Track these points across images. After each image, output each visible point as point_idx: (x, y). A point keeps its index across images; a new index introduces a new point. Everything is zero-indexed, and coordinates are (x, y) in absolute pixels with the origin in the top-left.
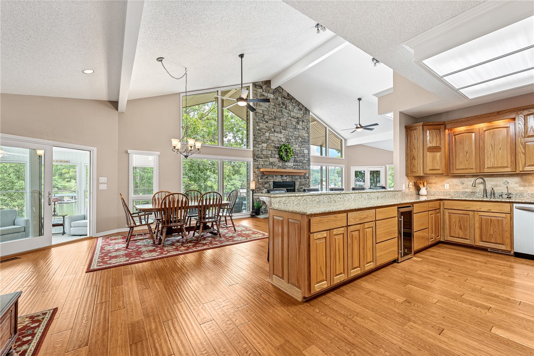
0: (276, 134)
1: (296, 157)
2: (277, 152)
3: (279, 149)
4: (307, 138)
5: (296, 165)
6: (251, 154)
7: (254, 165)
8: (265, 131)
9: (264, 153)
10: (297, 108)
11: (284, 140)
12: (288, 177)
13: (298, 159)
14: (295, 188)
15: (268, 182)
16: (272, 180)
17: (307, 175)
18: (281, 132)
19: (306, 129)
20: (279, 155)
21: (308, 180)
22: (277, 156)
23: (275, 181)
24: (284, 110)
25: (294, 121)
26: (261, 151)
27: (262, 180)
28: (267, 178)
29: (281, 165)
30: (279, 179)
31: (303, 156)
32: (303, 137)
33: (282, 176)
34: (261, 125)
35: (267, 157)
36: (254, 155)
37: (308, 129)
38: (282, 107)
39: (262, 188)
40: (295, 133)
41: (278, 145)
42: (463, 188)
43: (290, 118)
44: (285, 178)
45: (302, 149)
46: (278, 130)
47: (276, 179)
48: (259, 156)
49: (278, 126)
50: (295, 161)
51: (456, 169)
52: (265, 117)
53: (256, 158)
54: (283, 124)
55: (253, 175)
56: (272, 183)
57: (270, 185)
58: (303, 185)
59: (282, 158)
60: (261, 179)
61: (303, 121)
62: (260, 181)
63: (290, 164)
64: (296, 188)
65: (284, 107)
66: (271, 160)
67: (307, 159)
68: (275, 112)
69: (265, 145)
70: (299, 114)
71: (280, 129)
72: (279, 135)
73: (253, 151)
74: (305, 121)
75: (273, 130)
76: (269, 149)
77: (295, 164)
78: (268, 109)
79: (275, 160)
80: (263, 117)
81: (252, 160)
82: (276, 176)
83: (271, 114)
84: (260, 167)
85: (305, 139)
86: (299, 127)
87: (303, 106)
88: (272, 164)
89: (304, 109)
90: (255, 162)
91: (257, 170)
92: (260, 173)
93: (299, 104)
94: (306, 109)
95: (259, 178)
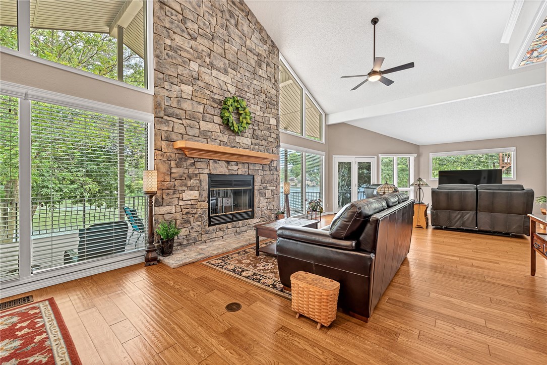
0: (215, 72)
1: (256, 128)
2: (217, 111)
3: (223, 105)
4: (274, 98)
5: (255, 144)
6: (150, 104)
7: (157, 134)
8: (189, 56)
9: (186, 105)
10: (257, 34)
11: (232, 89)
12: (240, 166)
13: (259, 133)
14: (253, 188)
15: (196, 175)
16: (207, 171)
17: (275, 165)
18: (226, 73)
19: (273, 81)
20: (222, 118)
21: (276, 173)
22: (217, 119)
23: (214, 172)
24: (232, 28)
25: (253, 60)
26: (178, 101)
27: (181, 171)
28: (194, 164)
29: (225, 139)
30: (221, 169)
31: (269, 129)
32: (268, 95)
33: (228, 162)
34: (178, 39)
35: (193, 118)
36: (157, 106)
37: (276, 81)
38: (227, 20)
39: (180, 188)
40: (255, 82)
41: (221, 98)
43: (244, 49)
44: (236, 168)
45: (266, 115)
46: (219, 63)
47: (215, 169)
48: (171, 111)
49: (219, 57)
50: (254, 136)
52: (189, 24)
53: (162, 114)
54: (230, 56)
55: (156, 155)
56: (205, 178)
57: (200, 181)
58: (269, 182)
59: (228, 124)
60: (178, 166)
61: (268, 65)
62: (173, 171)
63: (245, 140)
64: (256, 188)
65: (233, 21)
66: (204, 126)
67: (274, 136)
68: (214, 23)
69: (188, 89)
70: (262, 49)
71: (225, 64)
72: (223, 77)
73: (155, 95)
74: (272, 65)
75: (208, 60)
76: (199, 100)
77: (254, 141)
78: (195, 9)
79: (213, 126)
80: (184, 21)
81: (151, 117)
82: (215, 161)
83: (205, 24)
84: (173, 136)
85: (271, 98)
86: (261, 72)
87: (268, 36)
88: (206, 135)
89: (269, 42)
90: (161, 122)
91: (164, 144)
92: (176, 151)
93: (261, 29)
94: (273, 45)
95: (173, 164)
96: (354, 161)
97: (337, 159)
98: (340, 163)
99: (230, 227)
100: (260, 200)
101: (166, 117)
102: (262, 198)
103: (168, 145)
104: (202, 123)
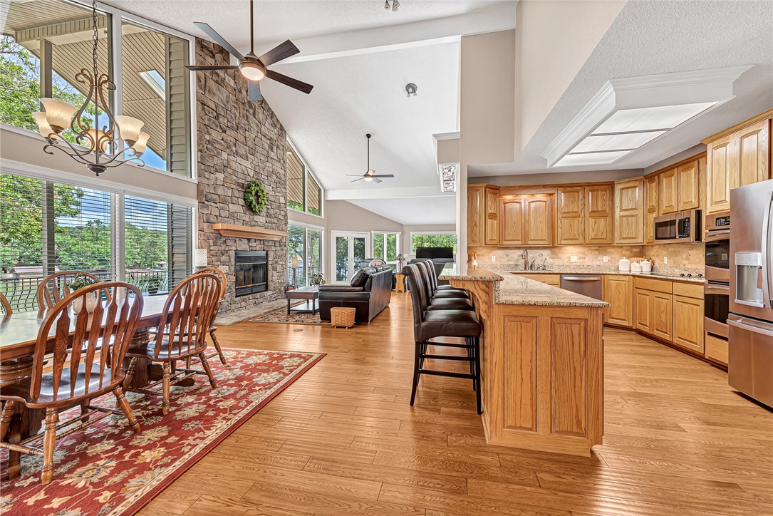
0: (239, 159)
1: (270, 207)
2: (242, 194)
3: (246, 189)
4: (283, 177)
5: (269, 222)
6: (194, 191)
7: (200, 216)
8: (221, 147)
9: (220, 191)
10: (269, 120)
11: (251, 173)
12: (258, 242)
13: (271, 211)
14: (267, 262)
15: (227, 251)
16: (234, 248)
18: (247, 159)
19: (282, 161)
20: (245, 200)
21: (285, 248)
22: (241, 202)
23: (239, 249)
24: (251, 117)
25: (266, 143)
26: (215, 188)
27: (216, 248)
28: (225, 242)
29: (247, 219)
30: (243, 246)
31: (279, 207)
32: (278, 175)
33: (249, 240)
34: (214, 133)
35: (224, 202)
36: (200, 194)
37: (284, 162)
38: (247, 111)
39: (216, 263)
40: (268, 164)
41: (243, 182)
42: (508, 261)
43: (260, 135)
44: (254, 245)
45: (277, 194)
46: (242, 151)
47: (240, 245)
48: (209, 196)
49: (242, 145)
50: (268, 215)
51: (505, 240)
52: (221, 119)
53: (204, 200)
54: (249, 143)
55: (200, 235)
56: (232, 254)
57: (229, 256)
58: (279, 257)
59: (250, 206)
60: (215, 244)
61: (278, 147)
62: (212, 248)
63: (261, 219)
64: (270, 263)
65: (251, 111)
66: (233, 208)
67: (283, 213)
68: (238, 115)
69: (220, 176)
70: (273, 133)
71: (246, 151)
72: (244, 162)
73: (198, 185)
74: (281, 147)
75: (234, 149)
76: (228, 185)
77: (268, 220)
78: (224, 105)
79: (237, 208)
80: (217, 118)
81: (196, 202)
82: (239, 239)
83: (232, 117)
84: (212, 219)
85: (280, 178)
86: (273, 155)
87: (278, 121)
88: (233, 216)
89: (278, 126)
90: (203, 207)
91: (206, 225)
92: (213, 231)
93: (272, 115)
94: (282, 128)
95: (211, 242)
96: (351, 237)
97: (335, 234)
98: (337, 238)
99: (251, 298)
100: (273, 274)
101: (207, 203)
102: (274, 272)
103: (208, 227)
104: (230, 205)
